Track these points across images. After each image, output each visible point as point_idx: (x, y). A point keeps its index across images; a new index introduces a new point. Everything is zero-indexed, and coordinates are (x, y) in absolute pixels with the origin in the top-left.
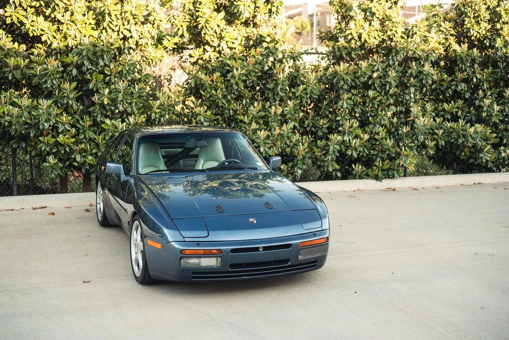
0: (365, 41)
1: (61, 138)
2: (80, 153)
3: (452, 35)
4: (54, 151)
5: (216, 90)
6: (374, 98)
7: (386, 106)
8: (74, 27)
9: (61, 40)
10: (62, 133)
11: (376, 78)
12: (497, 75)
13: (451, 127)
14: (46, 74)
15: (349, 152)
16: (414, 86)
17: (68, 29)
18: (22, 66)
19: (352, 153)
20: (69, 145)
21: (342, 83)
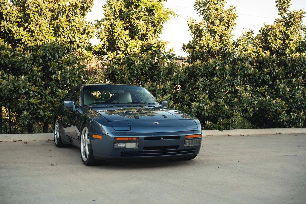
0: (211, 47)
1: (31, 100)
2: (42, 110)
3: (260, 47)
4: (27, 108)
5: (124, 75)
6: (217, 81)
7: (224, 86)
8: (41, 34)
9: (33, 42)
10: (32, 97)
11: (218, 70)
12: (287, 71)
13: (262, 100)
14: (24, 61)
15: (203, 113)
16: (240, 75)
17: (37, 35)
18: (10, 56)
19: (205, 114)
20: (36, 105)
21: (198, 71)
